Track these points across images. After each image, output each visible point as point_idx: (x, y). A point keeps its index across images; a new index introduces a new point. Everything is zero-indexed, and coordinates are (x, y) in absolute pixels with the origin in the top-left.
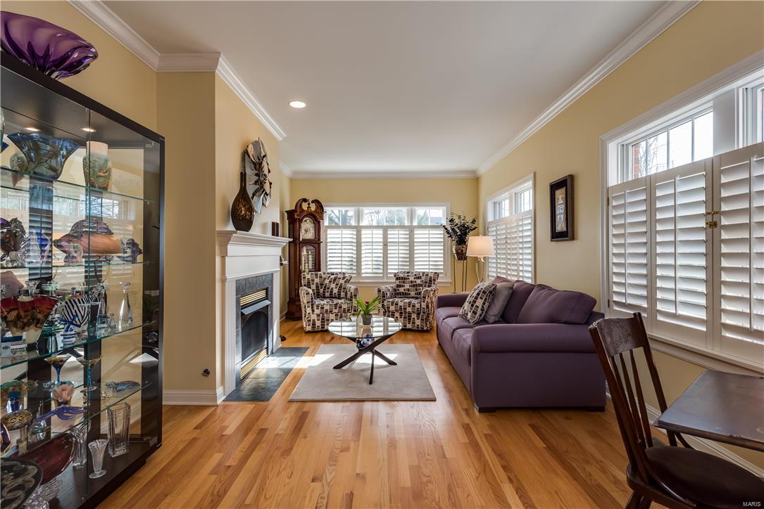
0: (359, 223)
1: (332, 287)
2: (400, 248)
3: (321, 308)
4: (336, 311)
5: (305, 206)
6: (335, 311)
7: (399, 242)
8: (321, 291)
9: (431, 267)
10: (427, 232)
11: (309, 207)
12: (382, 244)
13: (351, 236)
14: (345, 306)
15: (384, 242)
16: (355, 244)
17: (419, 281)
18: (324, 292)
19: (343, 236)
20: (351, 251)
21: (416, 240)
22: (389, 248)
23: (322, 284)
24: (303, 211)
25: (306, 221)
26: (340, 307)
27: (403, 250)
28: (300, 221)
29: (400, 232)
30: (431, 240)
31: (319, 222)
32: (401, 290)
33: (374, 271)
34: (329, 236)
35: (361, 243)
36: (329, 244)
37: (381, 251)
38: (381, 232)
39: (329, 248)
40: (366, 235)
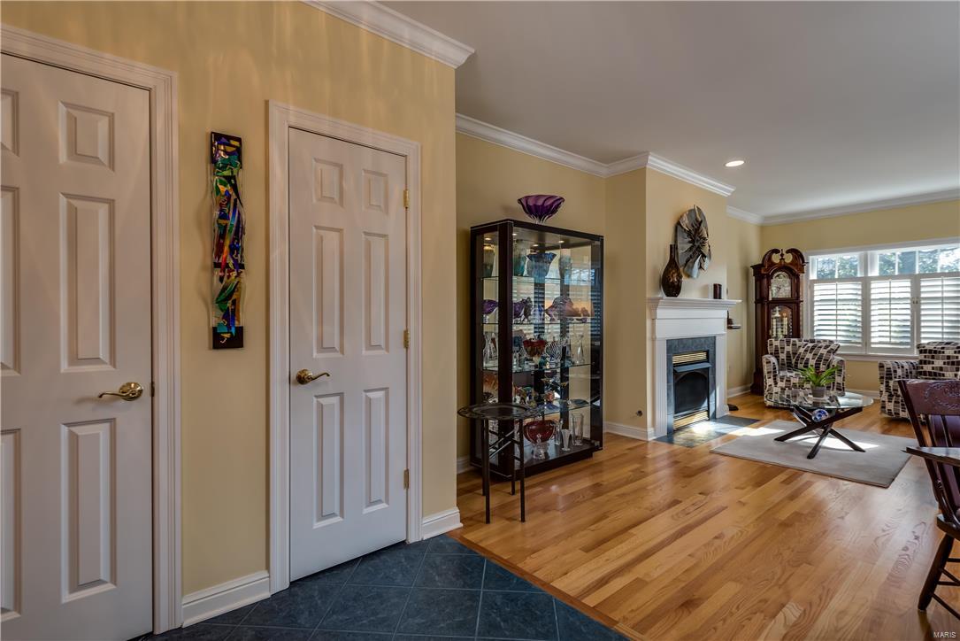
0: (866, 271)
1: (807, 357)
2: (945, 306)
3: (787, 381)
5: (776, 258)
7: (942, 298)
8: (794, 361)
11: (782, 259)
12: (909, 302)
13: (855, 292)
15: (912, 299)
16: (860, 303)
18: (796, 363)
19: (839, 292)
20: (852, 312)
22: (923, 307)
23: (795, 354)
24: (773, 264)
25: (778, 276)
27: (953, 312)
28: (770, 277)
29: (945, 283)
31: (798, 277)
32: (928, 368)
33: (893, 340)
34: (816, 293)
35: (870, 300)
36: (816, 304)
37: (909, 312)
38: (909, 284)
39: (816, 308)
40: (878, 289)
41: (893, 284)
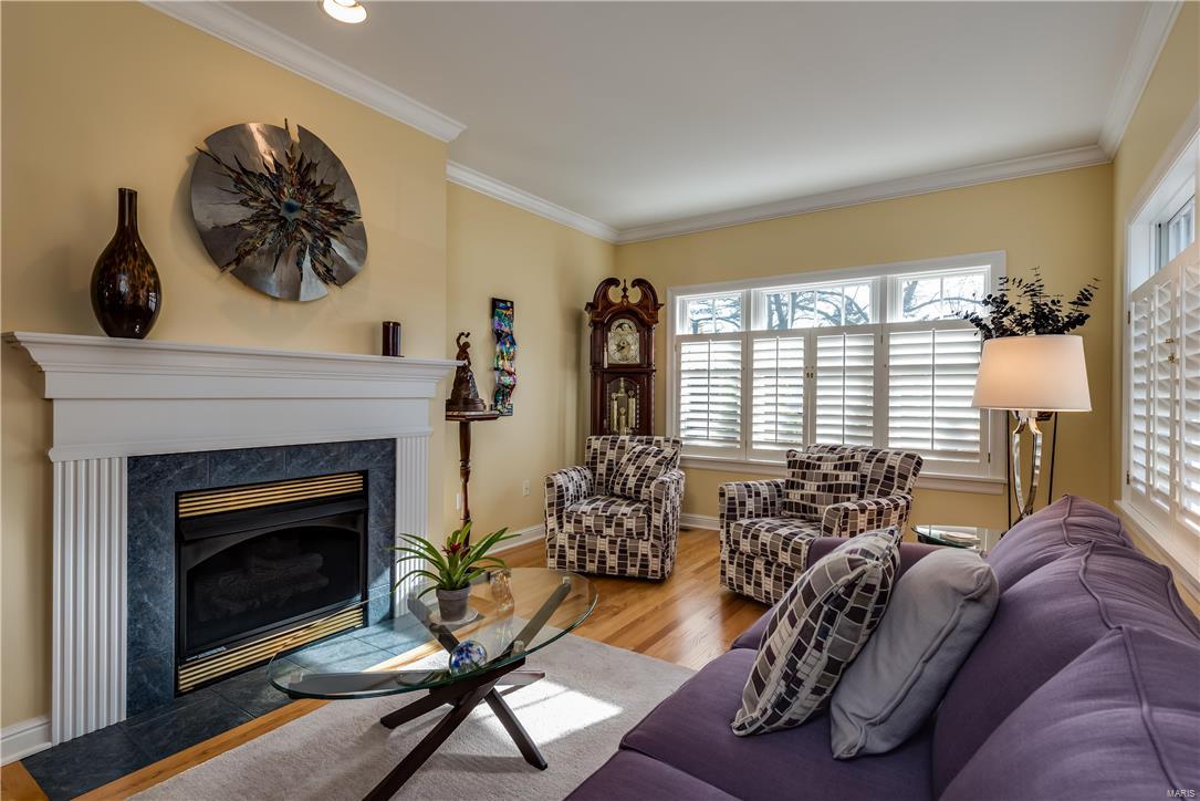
0: (748, 324)
2: (848, 383)
3: (576, 521)
4: (611, 531)
5: (614, 295)
6: (606, 531)
7: (844, 369)
9: (938, 436)
10: (929, 340)
11: (625, 296)
12: (802, 374)
13: (731, 356)
14: (630, 524)
15: (805, 370)
16: (739, 375)
17: (846, 477)
18: (613, 483)
20: (730, 391)
21: (892, 362)
22: (819, 383)
23: (617, 465)
24: (611, 305)
25: (620, 326)
26: (619, 525)
27: (857, 391)
29: (848, 343)
30: (939, 361)
31: (649, 328)
32: (795, 496)
33: (780, 438)
34: (684, 358)
35: (752, 370)
36: (683, 376)
37: (801, 391)
38: (801, 345)
39: (683, 383)
40: (764, 352)
41: (782, 345)
